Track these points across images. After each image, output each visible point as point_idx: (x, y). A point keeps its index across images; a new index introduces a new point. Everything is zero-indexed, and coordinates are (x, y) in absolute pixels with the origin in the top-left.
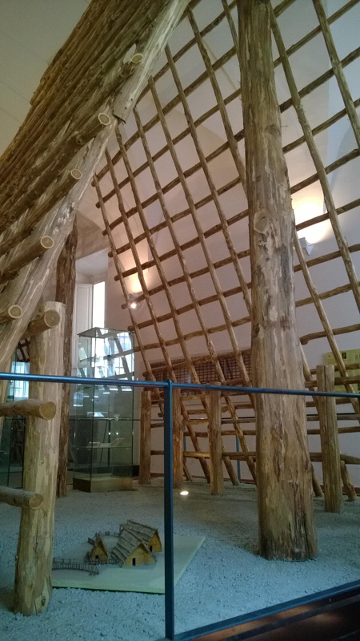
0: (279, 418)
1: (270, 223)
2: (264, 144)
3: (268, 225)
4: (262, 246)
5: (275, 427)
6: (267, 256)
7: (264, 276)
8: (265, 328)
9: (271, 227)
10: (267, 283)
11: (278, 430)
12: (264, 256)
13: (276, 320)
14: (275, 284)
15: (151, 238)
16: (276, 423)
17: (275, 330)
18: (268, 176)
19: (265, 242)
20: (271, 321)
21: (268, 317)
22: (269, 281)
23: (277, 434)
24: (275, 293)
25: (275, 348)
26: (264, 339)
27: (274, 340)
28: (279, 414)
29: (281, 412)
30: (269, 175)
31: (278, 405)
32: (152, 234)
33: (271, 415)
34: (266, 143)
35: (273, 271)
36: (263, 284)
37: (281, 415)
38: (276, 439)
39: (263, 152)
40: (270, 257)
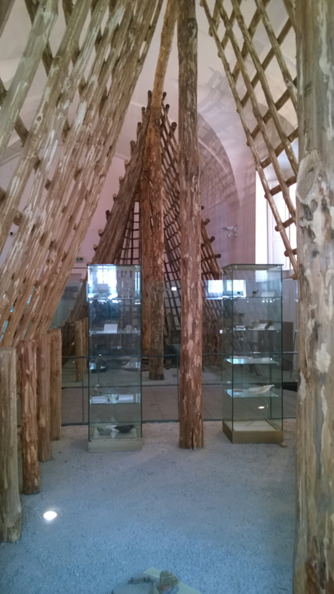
0: (322, 550)
1: (319, 182)
2: (319, 14)
3: (316, 185)
4: (305, 227)
5: (313, 565)
6: (313, 248)
7: (308, 284)
8: (307, 381)
9: (321, 190)
10: (313, 298)
11: (317, 571)
12: (309, 247)
13: (327, 370)
14: (327, 301)
15: (289, 147)
16: (315, 558)
17: (323, 388)
18: (325, 81)
19: (308, 220)
20: (318, 370)
21: (314, 364)
22: (317, 295)
23: (316, 577)
24: (328, 317)
25: (323, 422)
26: (305, 399)
27: (321, 407)
28: (322, 544)
29: (326, 540)
30: (328, 78)
31: (322, 527)
32: (291, 141)
33: (308, 540)
34: (322, 10)
35: (324, 276)
36: (306, 300)
37: (325, 546)
38: (314, 584)
39: (316, 31)
40: (320, 249)
